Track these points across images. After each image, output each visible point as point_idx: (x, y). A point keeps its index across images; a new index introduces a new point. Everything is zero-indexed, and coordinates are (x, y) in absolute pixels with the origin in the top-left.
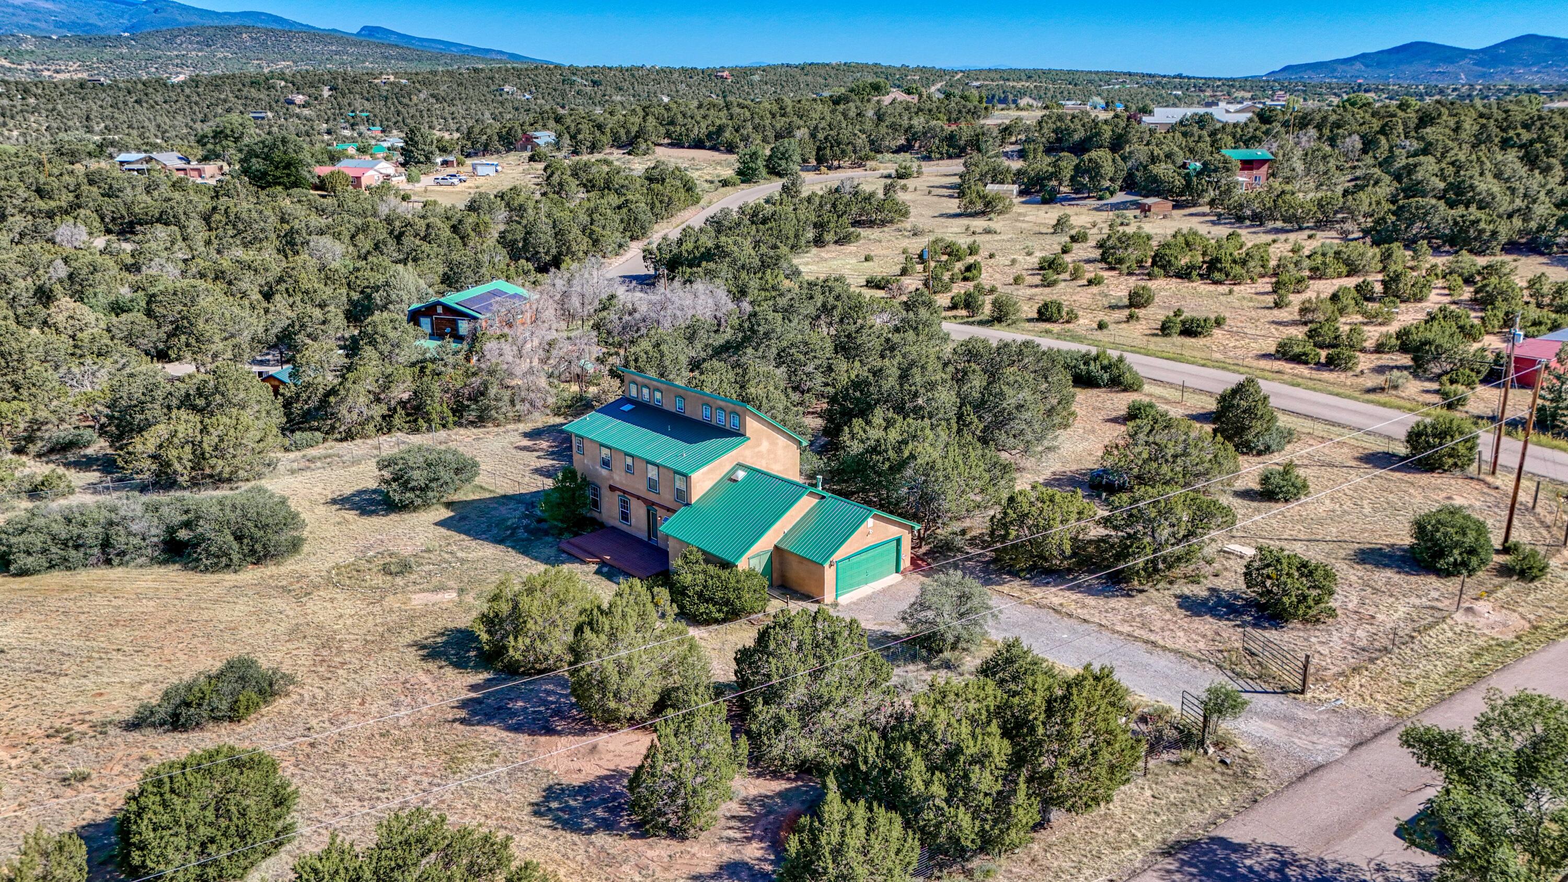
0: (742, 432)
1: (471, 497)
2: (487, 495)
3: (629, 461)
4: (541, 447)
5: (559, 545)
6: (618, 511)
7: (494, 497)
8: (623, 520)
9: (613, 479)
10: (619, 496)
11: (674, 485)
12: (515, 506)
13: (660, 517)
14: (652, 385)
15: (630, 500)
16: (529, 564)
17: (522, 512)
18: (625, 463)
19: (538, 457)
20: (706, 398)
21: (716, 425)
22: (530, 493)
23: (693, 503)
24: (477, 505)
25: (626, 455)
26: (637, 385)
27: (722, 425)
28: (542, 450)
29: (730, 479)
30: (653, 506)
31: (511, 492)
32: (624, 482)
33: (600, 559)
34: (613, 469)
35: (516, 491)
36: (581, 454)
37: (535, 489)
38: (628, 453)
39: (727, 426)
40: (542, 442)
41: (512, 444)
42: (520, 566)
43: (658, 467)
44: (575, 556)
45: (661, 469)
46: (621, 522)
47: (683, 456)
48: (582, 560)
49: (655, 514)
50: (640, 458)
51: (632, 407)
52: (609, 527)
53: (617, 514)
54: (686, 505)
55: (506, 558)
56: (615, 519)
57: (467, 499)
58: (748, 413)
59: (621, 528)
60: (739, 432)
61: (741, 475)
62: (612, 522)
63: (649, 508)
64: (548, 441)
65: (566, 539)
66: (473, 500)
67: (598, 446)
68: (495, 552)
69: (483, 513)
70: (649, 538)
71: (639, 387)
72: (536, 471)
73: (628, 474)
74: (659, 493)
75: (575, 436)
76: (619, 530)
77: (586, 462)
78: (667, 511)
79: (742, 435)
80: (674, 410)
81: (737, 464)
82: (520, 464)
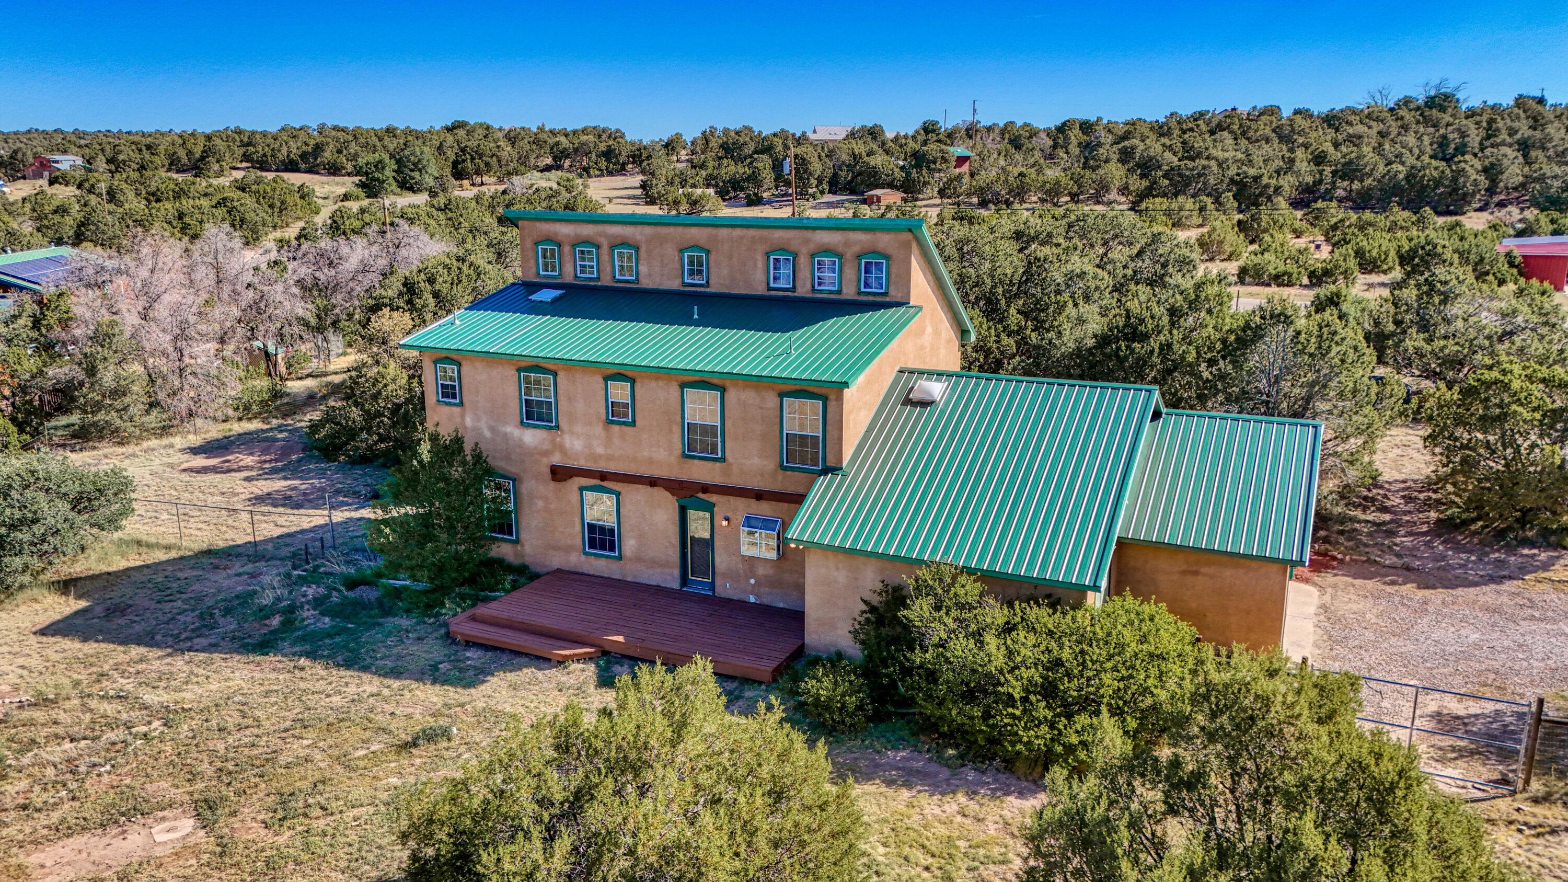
0: (895, 295)
3: (620, 392)
4: (241, 464)
5: (443, 631)
6: (578, 528)
7: (182, 558)
8: (595, 548)
9: (562, 449)
10: (582, 489)
11: (777, 427)
12: (249, 568)
13: (727, 519)
14: (606, 236)
15: (618, 494)
16: (386, 692)
17: (279, 575)
18: (603, 403)
19: (247, 479)
20: (778, 234)
21: (810, 295)
22: (271, 540)
23: (844, 465)
24: (145, 579)
25: (607, 378)
26: (559, 246)
27: (831, 292)
28: (247, 468)
29: (908, 402)
30: (701, 495)
31: (221, 544)
32: (600, 450)
33: (591, 646)
34: (561, 424)
35: (233, 540)
36: (455, 405)
37: (278, 532)
38: (622, 370)
39: (849, 292)
40: (241, 456)
41: (171, 466)
42: (359, 701)
43: (723, 390)
44: (511, 651)
45: (732, 395)
46: (585, 553)
47: (789, 354)
48: (538, 658)
49: (708, 515)
50: (657, 379)
51: (557, 293)
52: (548, 573)
53: (575, 535)
54: (825, 471)
55: (302, 685)
56: (568, 549)
57: (110, 569)
58: (914, 247)
59: (587, 569)
60: (888, 299)
61: (936, 389)
62: (556, 561)
63: (685, 502)
64: (252, 454)
65: (455, 615)
66: (129, 569)
67: (511, 372)
68: (257, 675)
69: (169, 592)
70: (684, 580)
71: (567, 249)
72: (260, 499)
73: (616, 428)
74: (723, 459)
75: (435, 362)
76: (583, 574)
77: (469, 421)
78: (753, 501)
79: (899, 305)
80: (674, 285)
81: (902, 372)
82: (212, 494)
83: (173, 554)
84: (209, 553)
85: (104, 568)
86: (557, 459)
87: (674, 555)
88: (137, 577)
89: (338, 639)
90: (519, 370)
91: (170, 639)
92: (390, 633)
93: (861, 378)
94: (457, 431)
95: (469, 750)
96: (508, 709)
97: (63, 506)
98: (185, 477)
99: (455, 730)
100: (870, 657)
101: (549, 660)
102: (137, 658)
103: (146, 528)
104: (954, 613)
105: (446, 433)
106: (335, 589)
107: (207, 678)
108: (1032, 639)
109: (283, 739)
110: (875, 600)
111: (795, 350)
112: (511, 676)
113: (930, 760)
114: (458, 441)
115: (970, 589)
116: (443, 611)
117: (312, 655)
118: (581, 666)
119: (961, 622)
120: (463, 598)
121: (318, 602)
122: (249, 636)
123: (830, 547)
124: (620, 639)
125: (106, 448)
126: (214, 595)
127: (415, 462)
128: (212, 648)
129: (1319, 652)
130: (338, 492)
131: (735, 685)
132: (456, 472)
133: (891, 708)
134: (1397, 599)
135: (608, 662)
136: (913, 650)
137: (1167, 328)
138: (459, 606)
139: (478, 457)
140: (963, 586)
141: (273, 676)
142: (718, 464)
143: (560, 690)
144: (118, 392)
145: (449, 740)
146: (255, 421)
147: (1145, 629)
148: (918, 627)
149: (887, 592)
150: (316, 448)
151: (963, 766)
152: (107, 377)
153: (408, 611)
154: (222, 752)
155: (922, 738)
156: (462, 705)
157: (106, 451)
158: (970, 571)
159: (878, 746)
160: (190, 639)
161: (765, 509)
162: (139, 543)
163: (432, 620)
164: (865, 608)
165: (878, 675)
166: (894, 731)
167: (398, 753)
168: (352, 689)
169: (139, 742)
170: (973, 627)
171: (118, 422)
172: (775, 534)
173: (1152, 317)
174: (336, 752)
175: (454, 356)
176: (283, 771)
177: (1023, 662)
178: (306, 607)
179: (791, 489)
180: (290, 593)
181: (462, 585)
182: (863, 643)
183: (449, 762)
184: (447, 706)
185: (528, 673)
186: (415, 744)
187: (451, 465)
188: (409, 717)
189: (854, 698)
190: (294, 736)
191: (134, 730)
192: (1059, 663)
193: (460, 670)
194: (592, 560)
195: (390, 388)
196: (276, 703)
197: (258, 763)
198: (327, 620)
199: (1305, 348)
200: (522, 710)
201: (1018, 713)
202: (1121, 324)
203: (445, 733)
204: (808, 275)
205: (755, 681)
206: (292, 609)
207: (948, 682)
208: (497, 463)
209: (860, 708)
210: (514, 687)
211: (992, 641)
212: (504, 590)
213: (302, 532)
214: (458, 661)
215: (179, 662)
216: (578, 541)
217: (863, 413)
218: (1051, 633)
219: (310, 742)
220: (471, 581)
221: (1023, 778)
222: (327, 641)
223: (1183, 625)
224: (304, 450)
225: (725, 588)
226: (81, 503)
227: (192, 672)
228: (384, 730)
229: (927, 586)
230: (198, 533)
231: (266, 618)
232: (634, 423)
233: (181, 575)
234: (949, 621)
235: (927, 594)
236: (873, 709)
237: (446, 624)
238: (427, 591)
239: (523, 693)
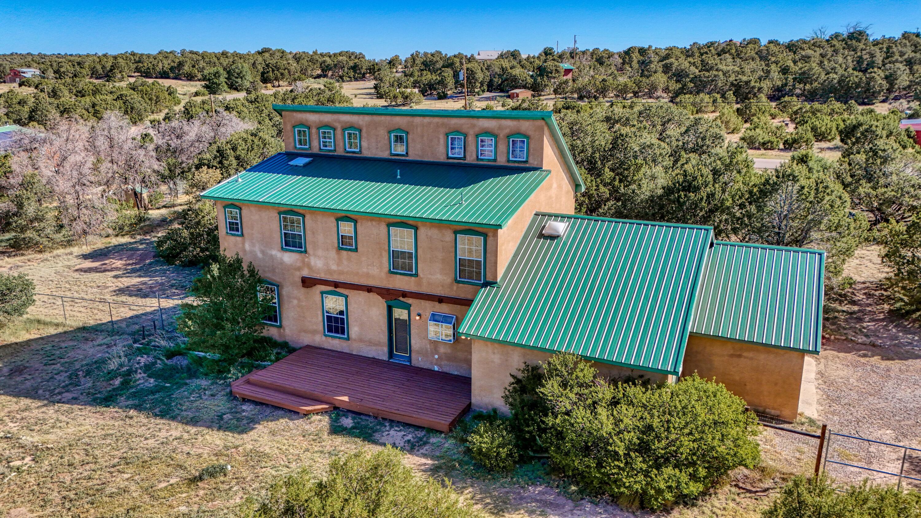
0: (532, 163)
1: (24, 336)
2: (52, 331)
3: (347, 228)
4: (113, 266)
5: (228, 390)
6: (320, 318)
7: (65, 332)
8: (332, 332)
9: (309, 266)
10: (322, 293)
11: (453, 254)
12: (108, 340)
13: (419, 315)
14: (339, 122)
15: (346, 297)
16: (186, 436)
17: (125, 346)
18: (336, 235)
19: (116, 277)
20: (454, 121)
21: (475, 162)
22: (125, 319)
23: (498, 280)
24: (39, 348)
25: (338, 219)
26: (309, 128)
27: (489, 160)
28: (117, 269)
29: (541, 236)
30: (401, 299)
31: (92, 323)
32: (334, 267)
33: (326, 403)
34: (308, 249)
35: (100, 320)
36: (238, 235)
37: (130, 314)
38: (348, 214)
39: (502, 161)
40: (114, 261)
41: (69, 267)
42: (167, 443)
43: (416, 228)
44: (273, 406)
45: (423, 232)
46: (326, 336)
47: (461, 204)
48: (290, 411)
49: (406, 311)
50: (372, 220)
51: (307, 160)
52: (301, 348)
53: (318, 323)
54: (486, 284)
55: (130, 430)
56: (314, 332)
57: (18, 341)
58: (546, 131)
59: (326, 346)
60: (527, 165)
61: (561, 227)
62: (306, 340)
63: (391, 303)
64: (121, 259)
65: (237, 378)
66: (30, 340)
67: (275, 215)
68: (101, 422)
69: (52, 357)
70: (391, 354)
71: (314, 131)
72: (121, 291)
73: (344, 253)
74: (416, 275)
75: (225, 207)
76: (324, 349)
77: (247, 247)
78: (437, 303)
79: (535, 169)
80: (385, 155)
81: (537, 215)
82: (91, 287)
83: (60, 330)
84: (83, 329)
85: (13, 340)
86: (306, 273)
87: (384, 338)
88: (34, 346)
89: (157, 396)
90: (280, 213)
91: (48, 393)
92: (194, 391)
93: (510, 222)
94: (237, 254)
95: (238, 483)
96: (268, 451)
98: (76, 275)
99: (229, 467)
100: (517, 418)
101: (297, 413)
102: (23, 407)
103: (46, 310)
104: (576, 390)
105: (231, 256)
106: (159, 359)
107: (68, 423)
108: (631, 411)
109: (111, 473)
110: (520, 375)
111: (466, 201)
112: (271, 425)
113: (558, 494)
114: (239, 261)
115: (586, 372)
116: (230, 376)
117: (139, 408)
118: (319, 418)
119: (580, 395)
120: (243, 365)
121: (147, 368)
122: (99, 392)
123: (489, 340)
124: (346, 399)
125: (31, 255)
126: (82, 360)
127: (209, 276)
128: (74, 400)
129: (821, 408)
130: (172, 286)
131: (423, 433)
132: (238, 282)
133: (531, 454)
134: (869, 368)
135: (338, 415)
136: (546, 415)
137: (711, 183)
138: (240, 372)
139: (252, 272)
140: (582, 370)
141: (111, 422)
142: (413, 278)
143: (304, 436)
144: (39, 219)
145: (225, 475)
146: (126, 237)
147: (710, 403)
148: (551, 401)
149: (528, 370)
150: (161, 256)
151: (582, 499)
152: (31, 209)
153: (206, 375)
154: (68, 483)
155: (553, 477)
156: (236, 447)
157: (30, 257)
158: (587, 359)
159: (523, 484)
160: (60, 393)
161: (444, 309)
162: (39, 322)
163: (222, 382)
164: (512, 380)
165: (522, 431)
166: (533, 471)
167: (189, 485)
168: (163, 434)
169: (13, 474)
170: (589, 401)
171: (38, 238)
172: (451, 326)
173: (702, 176)
174: (146, 484)
175: (237, 203)
176: (107, 499)
177: (626, 427)
178: (139, 371)
179: (462, 296)
180: (129, 361)
181: (243, 356)
182: (511, 404)
183: (223, 494)
184: (227, 448)
185: (283, 422)
186: (200, 478)
187: (234, 278)
188: (200, 456)
189: (506, 450)
190: (119, 471)
191: (11, 464)
192: (650, 428)
193: (238, 420)
194: (330, 339)
195: (206, 219)
196: (110, 444)
197: (91, 492)
198: (152, 380)
199: (807, 198)
200: (277, 451)
201: (622, 465)
202: (681, 180)
203: (222, 470)
204: (474, 149)
205: (437, 431)
206: (129, 373)
207: (572, 440)
208: (268, 275)
209: (510, 455)
210: (273, 433)
211: (603, 412)
212: (271, 361)
213: (145, 314)
214: (236, 413)
215: (51, 411)
216: (321, 327)
217: (511, 244)
218: (644, 406)
219: (129, 475)
220: (249, 354)
221: (624, 509)
222: (151, 397)
223: (736, 399)
224: (154, 257)
225: (418, 361)
227: (58, 420)
228: (181, 466)
229: (556, 370)
230: (79, 315)
231: (111, 379)
232: (356, 250)
233: (63, 345)
234: (572, 396)
235: (557, 375)
236: (520, 456)
237: (229, 385)
238: (220, 361)
239: (279, 438)
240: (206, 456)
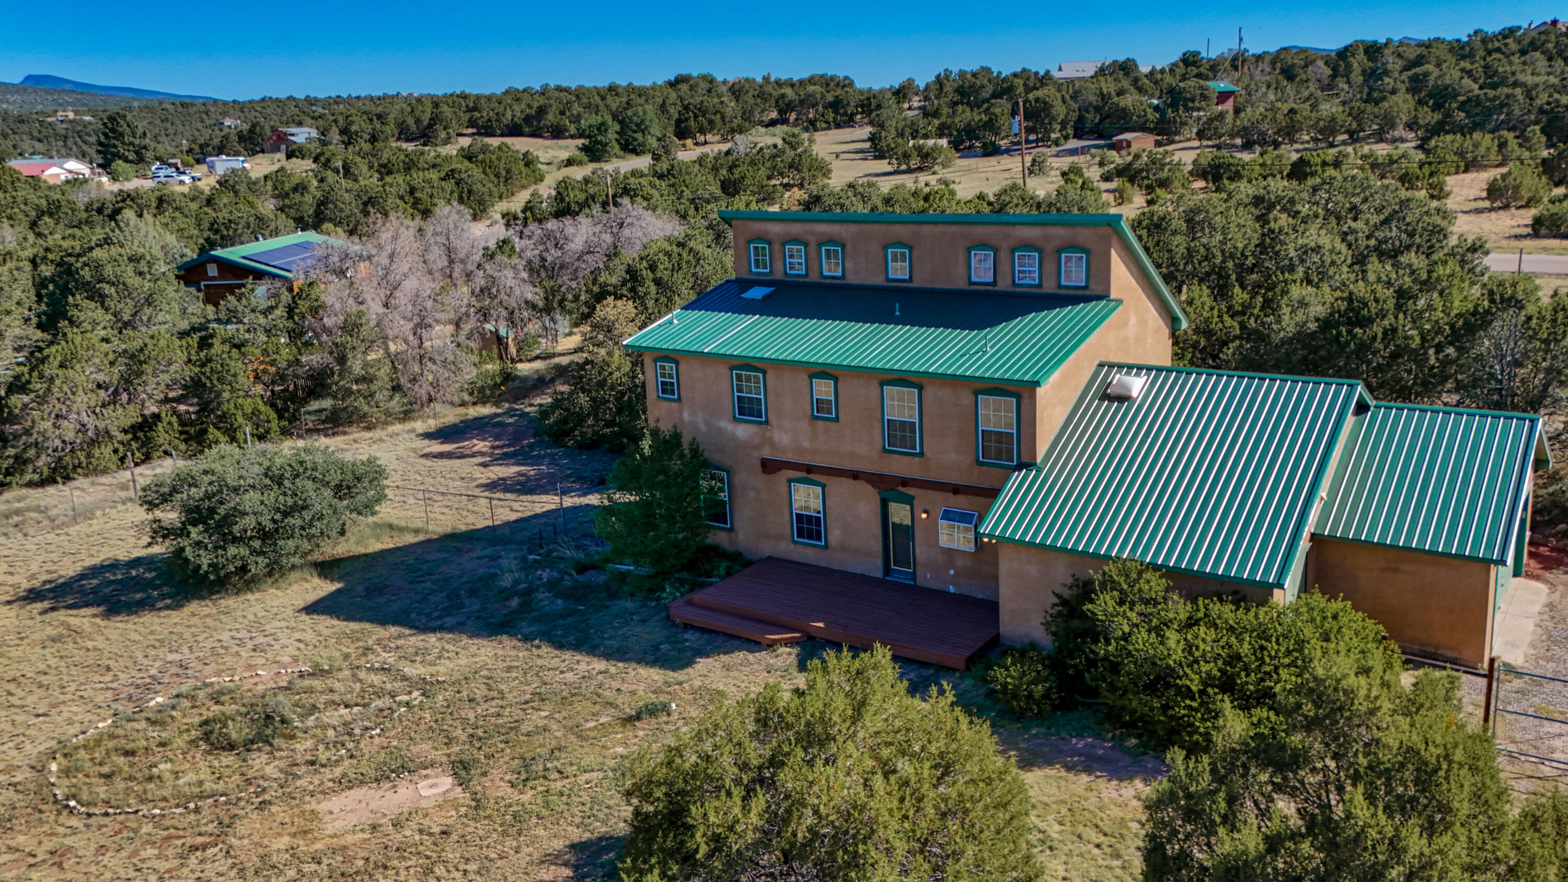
0: (1095, 289)
1: (375, 546)
2: (410, 539)
3: (824, 389)
4: (475, 449)
5: (663, 614)
6: (787, 517)
7: (429, 541)
8: (803, 537)
9: (771, 442)
10: (790, 481)
11: (972, 424)
12: (489, 551)
13: (925, 512)
14: (811, 235)
16: (613, 670)
17: (516, 558)
18: (808, 399)
19: (483, 464)
20: (978, 231)
21: (1011, 289)
22: (508, 524)
23: (1039, 461)
24: (398, 560)
25: (812, 376)
26: (770, 243)
27: (1031, 286)
28: (481, 454)
29: (1105, 397)
30: (901, 489)
31: (463, 528)
32: (806, 444)
33: (798, 631)
34: (770, 419)
35: (473, 524)
36: (673, 400)
37: (513, 517)
38: (826, 369)
39: (1049, 287)
40: (474, 442)
41: (414, 451)
42: (589, 678)
43: (921, 388)
44: (725, 634)
45: (929, 392)
46: (795, 542)
47: (985, 353)
48: (750, 641)
49: (908, 507)
50: (858, 378)
51: (767, 290)
52: (760, 560)
53: (784, 525)
54: (1019, 468)
55: (539, 662)
56: (777, 538)
57: (368, 551)
58: (1114, 241)
59: (795, 557)
60: (1088, 293)
61: (1135, 383)
62: (767, 548)
63: (885, 494)
64: (484, 439)
65: (675, 599)
66: (383, 552)
67: (724, 370)
68: (500, 652)
69: (419, 573)
70: (887, 570)
71: (776, 247)
72: (495, 485)
73: (821, 424)
74: (921, 454)
75: (656, 361)
76: (792, 562)
77: (686, 416)
78: (951, 495)
79: (1099, 298)
80: (879, 280)
81: (1101, 365)
82: (453, 479)
83: (421, 537)
84: (453, 536)
85: (362, 550)
86: (767, 453)
87: (877, 546)
88: (392, 558)
89: (570, 620)
90: (732, 368)
92: (617, 616)
93: (1056, 376)
94: (675, 427)
96: (721, 688)
97: (328, 493)
98: (427, 462)
99: (674, 706)
100: (1060, 650)
101: (759, 643)
102: (394, 635)
104: (1139, 608)
105: (665, 427)
106: (567, 573)
107: (457, 654)
108: (1212, 634)
109: (524, 710)
110: (1066, 593)
111: (992, 348)
112: (724, 658)
113: (1112, 748)
114: (677, 436)
115: (1155, 585)
116: (664, 595)
118: (788, 650)
119: (1145, 616)
120: (682, 582)
121: (552, 585)
122: (492, 616)
123: (1021, 542)
124: (821, 625)
125: (356, 433)
126: (459, 577)
127: (638, 457)
128: (458, 626)
129: (1533, 652)
130: (567, 478)
131: (931, 671)
132: (676, 465)
133: (1080, 699)
135: (813, 647)
136: (1098, 641)
138: (678, 590)
139: (695, 451)
140: (1148, 582)
141: (513, 653)
142: (917, 459)
143: (769, 672)
144: (368, 379)
145: (669, 715)
146: (488, 406)
148: (1102, 621)
149: (1077, 586)
150: (546, 434)
151: (1144, 755)
152: (356, 365)
153: (632, 595)
155: (1107, 727)
156: (680, 684)
157: (355, 436)
158: (1157, 567)
159: (1063, 735)
160: (439, 618)
161: (962, 503)
162: (391, 527)
163: (654, 603)
164: (1056, 601)
165: (1065, 666)
166: (1080, 720)
167: (624, 726)
168: (583, 667)
169: (403, 709)
170: (1155, 622)
171: (366, 408)
172: (972, 526)
174: (570, 723)
175: (672, 355)
176: (524, 738)
177: (1203, 656)
178: (542, 589)
179: (986, 484)
180: (527, 576)
181: (680, 571)
182: (1054, 634)
183: (668, 734)
184: (667, 684)
185: (739, 656)
186: (638, 718)
187: (670, 459)
188: (633, 693)
189: (1040, 687)
190: (533, 708)
191: (398, 699)
192: (1237, 658)
193: (679, 651)
194: (800, 549)
195: (614, 376)
196: (517, 678)
198: (560, 602)
200: (734, 689)
201: (1195, 705)
202: (1343, 308)
203: (665, 708)
204: (1009, 270)
205: (949, 668)
206: (528, 592)
207: (1129, 673)
208: (714, 456)
209: (1046, 696)
210: (728, 668)
211: (1172, 637)
212: (719, 576)
213: (536, 516)
214: (676, 642)
215: (432, 639)
216: (787, 531)
217: (1059, 410)
218: (1231, 629)
219: (547, 713)
220: (690, 566)
222: (561, 622)
223: (1370, 623)
224: (535, 435)
225: (926, 578)
226: (342, 490)
227: (443, 648)
228: (611, 704)
229: (1113, 582)
230: (442, 517)
231: (507, 599)
232: (837, 419)
233: (429, 557)
234: (1133, 615)
235: (1112, 589)
236: (1060, 698)
237: (666, 608)
238: (649, 576)
239: (735, 673)
240: (641, 693)
